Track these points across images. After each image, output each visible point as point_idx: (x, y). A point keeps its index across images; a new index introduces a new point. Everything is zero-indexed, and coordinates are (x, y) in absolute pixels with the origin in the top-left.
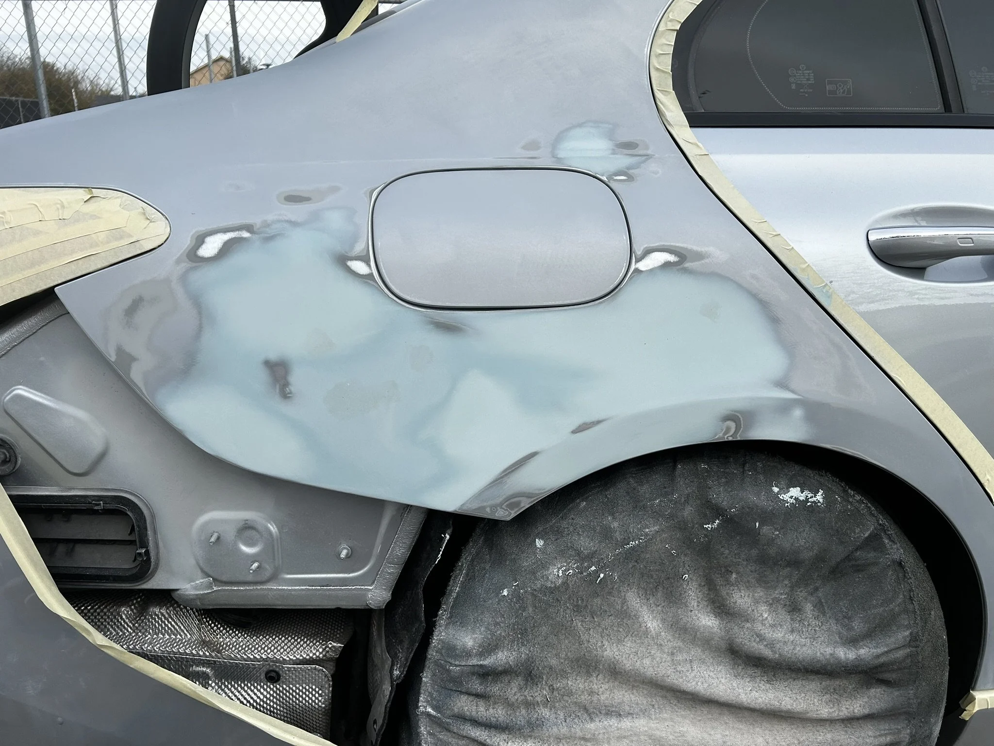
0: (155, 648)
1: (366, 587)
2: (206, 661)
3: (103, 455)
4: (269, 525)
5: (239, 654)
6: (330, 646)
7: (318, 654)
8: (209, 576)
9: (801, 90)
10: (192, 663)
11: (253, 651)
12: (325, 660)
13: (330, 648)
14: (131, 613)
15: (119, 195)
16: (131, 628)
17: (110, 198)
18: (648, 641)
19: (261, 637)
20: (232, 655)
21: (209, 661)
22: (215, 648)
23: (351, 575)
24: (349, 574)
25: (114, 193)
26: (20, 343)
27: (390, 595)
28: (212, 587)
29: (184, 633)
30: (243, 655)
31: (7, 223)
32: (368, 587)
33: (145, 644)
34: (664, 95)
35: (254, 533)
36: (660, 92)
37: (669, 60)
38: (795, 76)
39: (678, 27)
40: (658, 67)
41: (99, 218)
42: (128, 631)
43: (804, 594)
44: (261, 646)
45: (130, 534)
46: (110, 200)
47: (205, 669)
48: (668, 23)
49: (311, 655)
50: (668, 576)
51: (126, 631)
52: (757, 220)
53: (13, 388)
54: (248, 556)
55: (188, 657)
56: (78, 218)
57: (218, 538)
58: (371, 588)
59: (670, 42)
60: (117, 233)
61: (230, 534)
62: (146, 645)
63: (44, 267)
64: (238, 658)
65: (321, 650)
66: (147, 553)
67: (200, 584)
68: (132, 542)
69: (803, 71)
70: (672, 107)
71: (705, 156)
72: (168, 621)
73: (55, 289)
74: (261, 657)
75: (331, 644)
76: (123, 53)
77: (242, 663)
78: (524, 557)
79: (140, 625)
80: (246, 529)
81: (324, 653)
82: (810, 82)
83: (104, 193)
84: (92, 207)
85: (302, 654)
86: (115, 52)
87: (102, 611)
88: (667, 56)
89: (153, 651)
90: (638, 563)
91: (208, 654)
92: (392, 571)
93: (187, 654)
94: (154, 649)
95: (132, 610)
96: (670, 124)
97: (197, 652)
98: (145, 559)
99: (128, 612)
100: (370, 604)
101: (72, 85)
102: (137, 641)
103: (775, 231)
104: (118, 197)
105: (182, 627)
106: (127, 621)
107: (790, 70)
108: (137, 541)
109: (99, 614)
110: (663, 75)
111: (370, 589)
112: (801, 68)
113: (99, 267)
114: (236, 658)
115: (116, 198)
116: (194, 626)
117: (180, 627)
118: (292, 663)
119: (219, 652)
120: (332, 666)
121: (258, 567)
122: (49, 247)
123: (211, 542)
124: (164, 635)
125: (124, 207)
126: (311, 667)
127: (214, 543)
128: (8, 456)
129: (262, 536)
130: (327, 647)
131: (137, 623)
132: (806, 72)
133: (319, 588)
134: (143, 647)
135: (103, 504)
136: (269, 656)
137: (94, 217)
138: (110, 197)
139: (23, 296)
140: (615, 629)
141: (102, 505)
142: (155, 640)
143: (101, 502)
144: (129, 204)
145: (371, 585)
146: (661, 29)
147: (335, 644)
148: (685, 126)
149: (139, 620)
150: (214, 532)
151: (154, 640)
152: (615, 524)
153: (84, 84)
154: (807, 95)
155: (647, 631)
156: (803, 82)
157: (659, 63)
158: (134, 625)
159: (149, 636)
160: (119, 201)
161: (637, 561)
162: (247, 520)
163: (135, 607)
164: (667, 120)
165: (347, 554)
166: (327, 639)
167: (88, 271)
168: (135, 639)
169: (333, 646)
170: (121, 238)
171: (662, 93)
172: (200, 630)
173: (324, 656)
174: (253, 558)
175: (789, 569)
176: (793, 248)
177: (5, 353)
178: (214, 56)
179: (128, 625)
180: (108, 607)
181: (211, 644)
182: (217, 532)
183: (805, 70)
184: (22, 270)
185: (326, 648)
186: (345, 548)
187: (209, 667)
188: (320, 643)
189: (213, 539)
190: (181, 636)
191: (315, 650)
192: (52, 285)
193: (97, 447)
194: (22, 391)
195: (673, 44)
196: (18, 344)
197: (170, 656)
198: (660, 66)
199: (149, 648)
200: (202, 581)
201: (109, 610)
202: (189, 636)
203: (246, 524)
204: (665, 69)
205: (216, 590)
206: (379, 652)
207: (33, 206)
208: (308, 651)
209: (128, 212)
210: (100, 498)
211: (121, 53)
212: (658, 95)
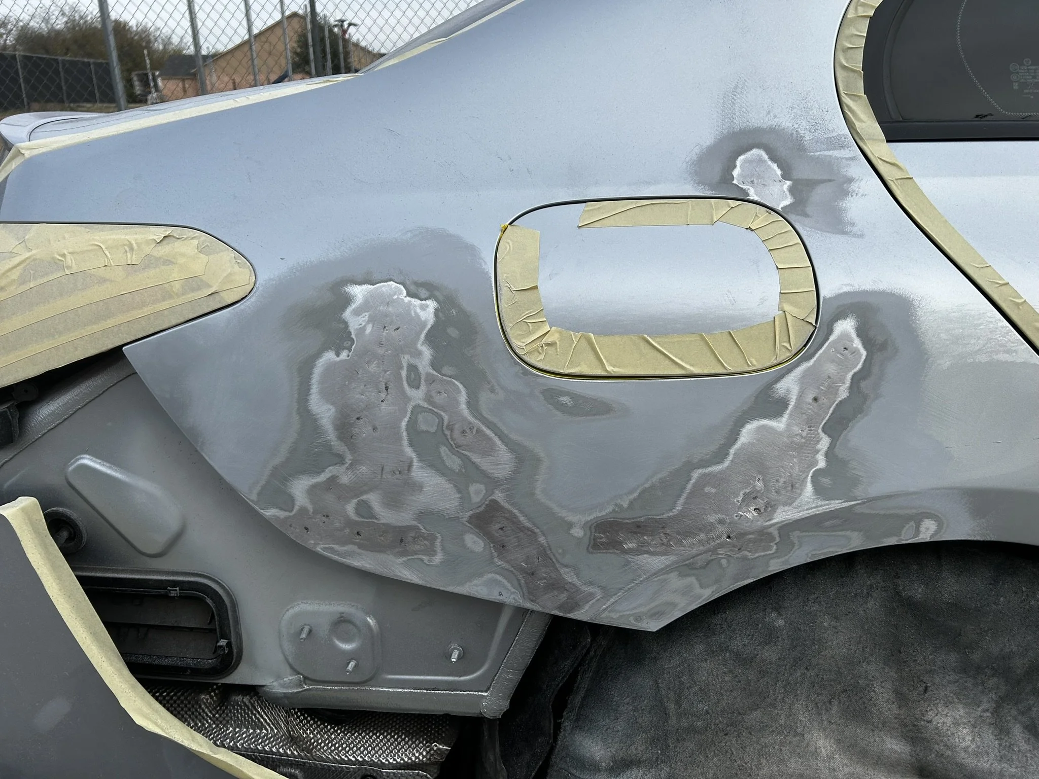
0: (238, 744)
1: (480, 693)
2: (294, 762)
3: (178, 536)
4: (368, 619)
5: (332, 755)
6: (435, 748)
7: (421, 757)
8: (299, 673)
9: (1025, 91)
10: (278, 763)
11: (348, 752)
12: (428, 764)
13: (435, 751)
14: (210, 702)
15: (197, 235)
16: (210, 719)
17: (185, 239)
18: (817, 764)
19: (356, 734)
20: (323, 756)
21: (298, 761)
22: (304, 746)
23: (462, 678)
24: (460, 677)
25: (189, 232)
26: (84, 406)
27: (507, 703)
28: (302, 685)
29: (270, 727)
30: (337, 757)
31: (69, 267)
32: (483, 694)
33: (227, 739)
34: (854, 100)
35: (351, 627)
36: (848, 97)
37: (860, 55)
38: (1018, 73)
39: (871, 13)
40: (846, 65)
41: (172, 263)
42: (207, 722)
43: (1014, 712)
44: (356, 745)
45: (209, 623)
46: (186, 241)
47: (293, 771)
48: (859, 8)
49: (413, 759)
50: (846, 687)
51: (205, 722)
52: (979, 264)
53: (77, 457)
54: (344, 652)
55: (274, 756)
56: (149, 262)
57: (310, 631)
58: (486, 694)
59: (861, 32)
60: (193, 283)
61: (323, 629)
62: (228, 741)
63: (110, 323)
64: (330, 760)
65: (424, 753)
66: (229, 645)
67: (289, 681)
68: (212, 631)
69: (1028, 66)
70: (862, 116)
71: (908, 180)
72: (252, 713)
73: (124, 348)
74: (357, 760)
75: (436, 746)
76: (195, 17)
77: (335, 766)
78: (667, 656)
79: (220, 716)
80: (341, 624)
81: (428, 757)
82: (1036, 81)
83: (179, 232)
84: (165, 250)
85: (404, 757)
86: (187, 15)
87: (179, 698)
88: (857, 51)
89: (235, 748)
90: (808, 670)
91: (296, 753)
92: (510, 677)
93: (273, 753)
94: (237, 746)
95: (212, 697)
96: (861, 139)
97: (285, 751)
98: (226, 652)
99: (207, 700)
100: (485, 713)
101: (144, 44)
102: (218, 735)
103: (1002, 279)
104: (195, 237)
105: (268, 721)
106: (206, 710)
107: (1011, 65)
108: (218, 630)
109: (175, 702)
110: (852, 74)
111: (484, 696)
112: (1025, 63)
113: (174, 323)
114: (327, 760)
115: (193, 238)
116: (282, 720)
117: (265, 720)
118: (391, 767)
119: (310, 751)
120: (435, 770)
121: (356, 666)
122: (117, 298)
123: (302, 639)
124: (247, 728)
125: (202, 250)
126: (413, 773)
127: (305, 639)
128: (72, 532)
129: (360, 631)
130: (432, 749)
131: (217, 713)
132: (1032, 67)
133: (425, 691)
134: (225, 743)
135: (180, 590)
136: (366, 758)
137: (168, 262)
138: (185, 236)
139: (87, 356)
140: (777, 747)
141: (178, 591)
142: (238, 735)
143: (178, 588)
144: (207, 246)
145: (486, 691)
146: (850, 15)
147: (441, 747)
148: (881, 141)
149: (219, 710)
150: (305, 624)
151: (236, 734)
152: (781, 622)
153: (156, 45)
154: (1032, 97)
155: (816, 751)
156: (1028, 80)
157: (847, 60)
158: (214, 716)
159: (231, 729)
160: (195, 242)
161: (807, 668)
162: (343, 613)
163: (215, 694)
164: (857, 133)
165: (459, 655)
166: (431, 739)
167: (161, 328)
168: (215, 732)
169: (439, 749)
170: (199, 288)
171: (850, 99)
172: (288, 724)
173: (428, 759)
174: (351, 655)
175: (995, 679)
176: (1025, 301)
177: (68, 418)
178: (288, 13)
179: (207, 715)
180: (185, 694)
181: (300, 741)
182: (308, 625)
183: (1031, 65)
184: (85, 326)
185: (430, 750)
186: (455, 649)
187: (297, 768)
188: (424, 745)
189: (304, 636)
190: (267, 730)
191: (417, 753)
192: (119, 344)
193: (172, 523)
194: (87, 461)
195: (865, 35)
196: (83, 407)
197: (254, 755)
198: (847, 62)
199: (231, 744)
200: (291, 678)
201: (186, 698)
202: (276, 731)
203: (342, 617)
204: (855, 67)
205: (307, 690)
206: (492, 758)
207: (98, 247)
208: (409, 754)
209: (207, 257)
210: (175, 584)
211: (194, 16)
212: (846, 100)
